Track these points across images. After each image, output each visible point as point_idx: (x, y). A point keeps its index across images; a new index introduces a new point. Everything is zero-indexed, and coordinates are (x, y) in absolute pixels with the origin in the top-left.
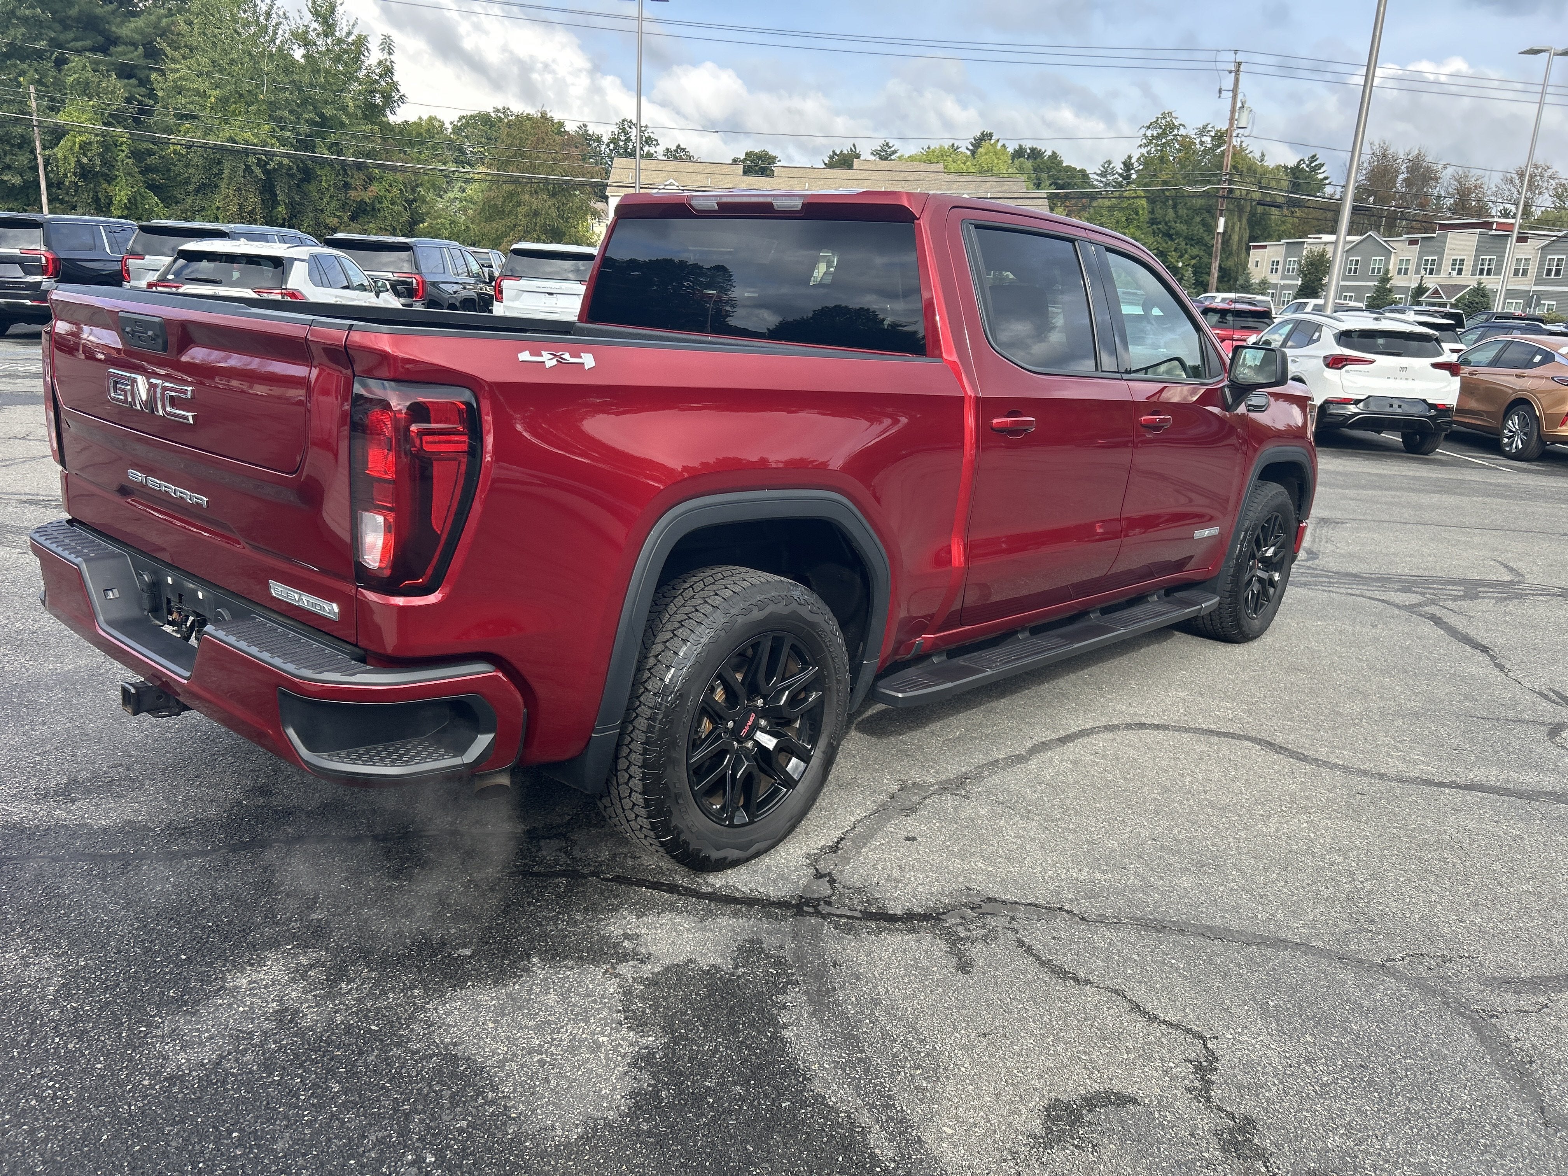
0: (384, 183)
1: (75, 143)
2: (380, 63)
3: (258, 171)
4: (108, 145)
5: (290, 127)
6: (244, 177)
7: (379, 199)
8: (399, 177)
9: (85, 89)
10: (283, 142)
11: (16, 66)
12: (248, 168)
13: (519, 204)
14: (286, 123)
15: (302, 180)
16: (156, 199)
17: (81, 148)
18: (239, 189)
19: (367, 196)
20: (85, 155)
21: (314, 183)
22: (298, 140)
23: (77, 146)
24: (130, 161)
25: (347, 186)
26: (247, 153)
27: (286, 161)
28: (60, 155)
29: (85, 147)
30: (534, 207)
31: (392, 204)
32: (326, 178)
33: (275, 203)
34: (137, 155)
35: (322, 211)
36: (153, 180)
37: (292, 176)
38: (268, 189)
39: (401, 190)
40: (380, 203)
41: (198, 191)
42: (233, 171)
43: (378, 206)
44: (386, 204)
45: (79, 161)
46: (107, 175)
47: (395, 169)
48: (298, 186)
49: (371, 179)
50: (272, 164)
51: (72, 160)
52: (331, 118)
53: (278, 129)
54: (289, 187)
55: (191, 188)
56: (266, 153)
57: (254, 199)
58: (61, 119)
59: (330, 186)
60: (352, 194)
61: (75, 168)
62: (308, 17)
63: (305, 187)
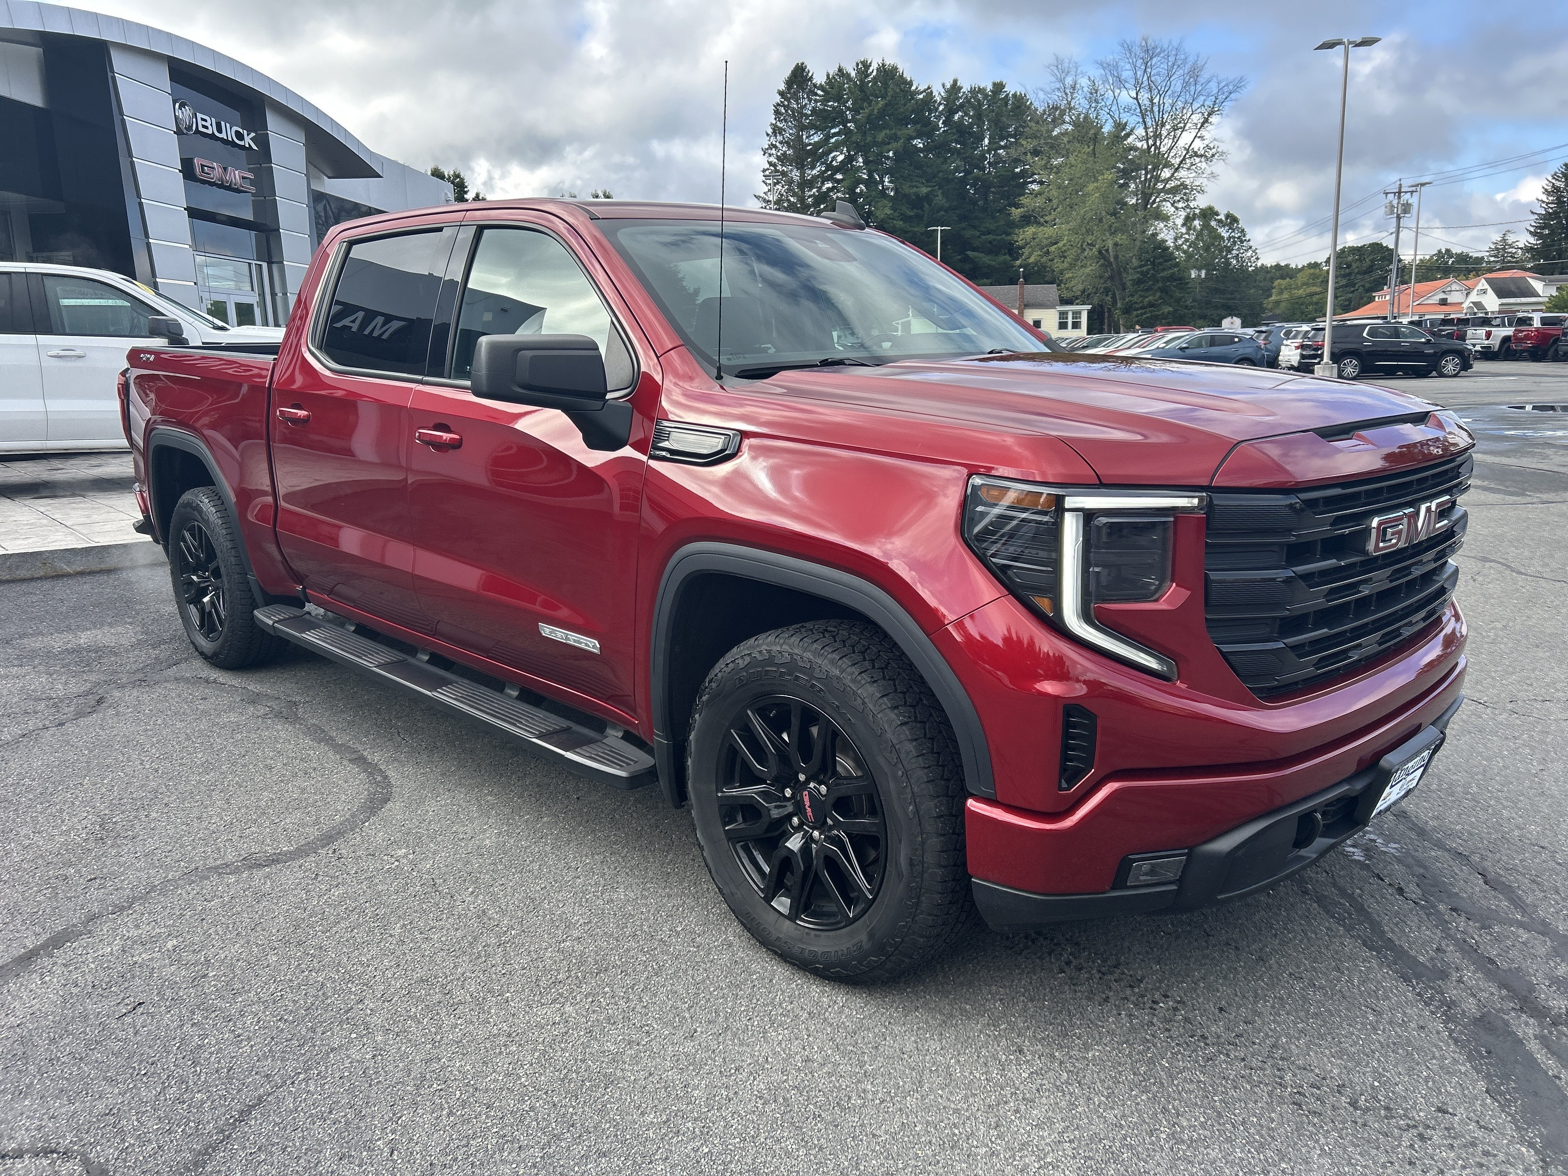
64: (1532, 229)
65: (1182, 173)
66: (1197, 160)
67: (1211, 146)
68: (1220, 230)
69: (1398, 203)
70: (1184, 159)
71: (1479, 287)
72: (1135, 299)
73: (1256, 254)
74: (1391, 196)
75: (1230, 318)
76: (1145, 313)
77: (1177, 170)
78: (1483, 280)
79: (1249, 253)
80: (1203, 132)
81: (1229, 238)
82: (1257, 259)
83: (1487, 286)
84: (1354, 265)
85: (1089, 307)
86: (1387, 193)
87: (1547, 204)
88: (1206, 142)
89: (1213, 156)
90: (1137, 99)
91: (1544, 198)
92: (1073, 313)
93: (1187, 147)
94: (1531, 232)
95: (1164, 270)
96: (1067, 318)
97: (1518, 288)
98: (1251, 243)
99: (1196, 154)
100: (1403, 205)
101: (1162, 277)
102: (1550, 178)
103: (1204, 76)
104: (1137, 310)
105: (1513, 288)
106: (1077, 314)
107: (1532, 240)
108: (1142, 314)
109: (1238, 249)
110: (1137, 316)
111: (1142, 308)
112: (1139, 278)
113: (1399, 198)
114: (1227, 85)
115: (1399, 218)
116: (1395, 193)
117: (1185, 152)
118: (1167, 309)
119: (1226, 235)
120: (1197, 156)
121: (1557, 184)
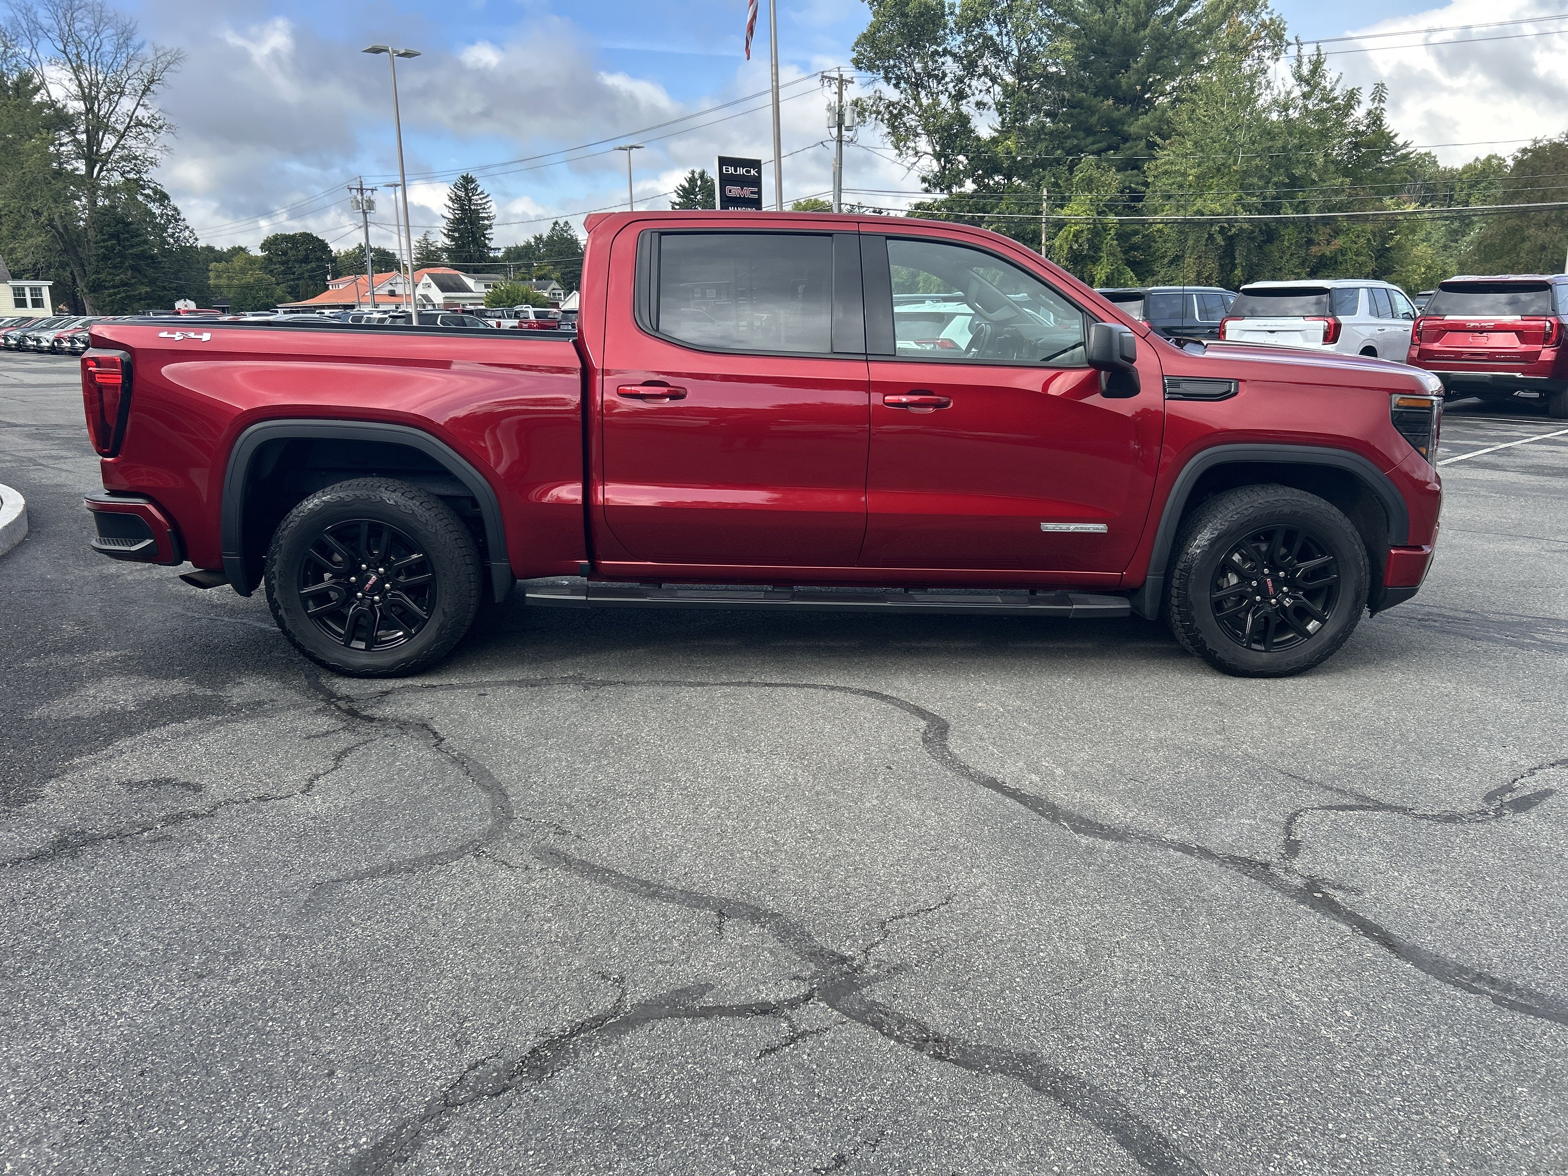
0: (1351, 235)
1: (1070, 232)
2: (1369, 113)
3: (1219, 239)
4: (1097, 232)
5: (1258, 192)
6: (1206, 245)
7: (1342, 252)
8: (1369, 227)
9: (1089, 184)
10: (1247, 208)
11: (1038, 173)
12: (1211, 236)
13: (1523, 240)
14: (1254, 189)
15: (1265, 242)
16: (1132, 273)
17: (1074, 236)
18: (1200, 257)
19: (1328, 251)
20: (1076, 242)
21: (1277, 243)
22: (1264, 205)
23: (1071, 236)
24: (1115, 242)
25: (1310, 242)
26: (1211, 223)
27: (1246, 226)
28: (1057, 244)
29: (1077, 235)
30: (1540, 242)
31: (1356, 255)
32: (1289, 236)
33: (1234, 267)
34: (1122, 237)
35: (1280, 269)
36: (1135, 257)
37: (1253, 239)
38: (1227, 255)
39: (1369, 240)
40: (1343, 255)
41: (1172, 263)
42: (1197, 241)
43: (1340, 259)
44: (1350, 255)
45: (1071, 248)
46: (1094, 257)
47: (1366, 218)
48: (1260, 247)
49: (1337, 232)
50: (1233, 230)
51: (1066, 247)
52: (1303, 177)
53: (1244, 196)
54: (1248, 250)
55: (1166, 260)
56: (1229, 221)
57: (1212, 265)
58: (1063, 214)
59: (1291, 244)
60: (1314, 249)
61: (1068, 253)
62: (1291, 81)
63: (1267, 248)
64: (446, 232)
65: (130, 142)
66: (144, 130)
67: (157, 116)
68: (150, 205)
69: (362, 199)
70: (128, 127)
71: (424, 281)
72: (102, 276)
73: (194, 234)
74: (354, 192)
75: (182, 301)
76: (119, 293)
77: (122, 136)
78: (426, 275)
79: (187, 233)
80: (145, 100)
81: (162, 216)
82: (196, 239)
83: (430, 281)
84: (290, 253)
85: (50, 283)
86: (351, 189)
87: (454, 210)
88: (151, 112)
89: (161, 127)
90: (65, 52)
91: (450, 204)
92: (31, 289)
93: (130, 113)
94: (445, 234)
95: (132, 246)
96: (24, 295)
97: (455, 284)
98: (187, 223)
99: (139, 123)
100: (367, 201)
101: (131, 254)
102: (453, 188)
103: (136, 41)
104: (106, 288)
105: (451, 284)
106: (36, 291)
107: (447, 241)
108: (115, 294)
109: (174, 228)
110: (110, 296)
111: (114, 287)
112: (104, 254)
113: (362, 194)
114: (164, 54)
115: (365, 213)
116: (357, 189)
117: (128, 120)
118: (145, 289)
119: (158, 212)
120: (144, 125)
121: (459, 193)
